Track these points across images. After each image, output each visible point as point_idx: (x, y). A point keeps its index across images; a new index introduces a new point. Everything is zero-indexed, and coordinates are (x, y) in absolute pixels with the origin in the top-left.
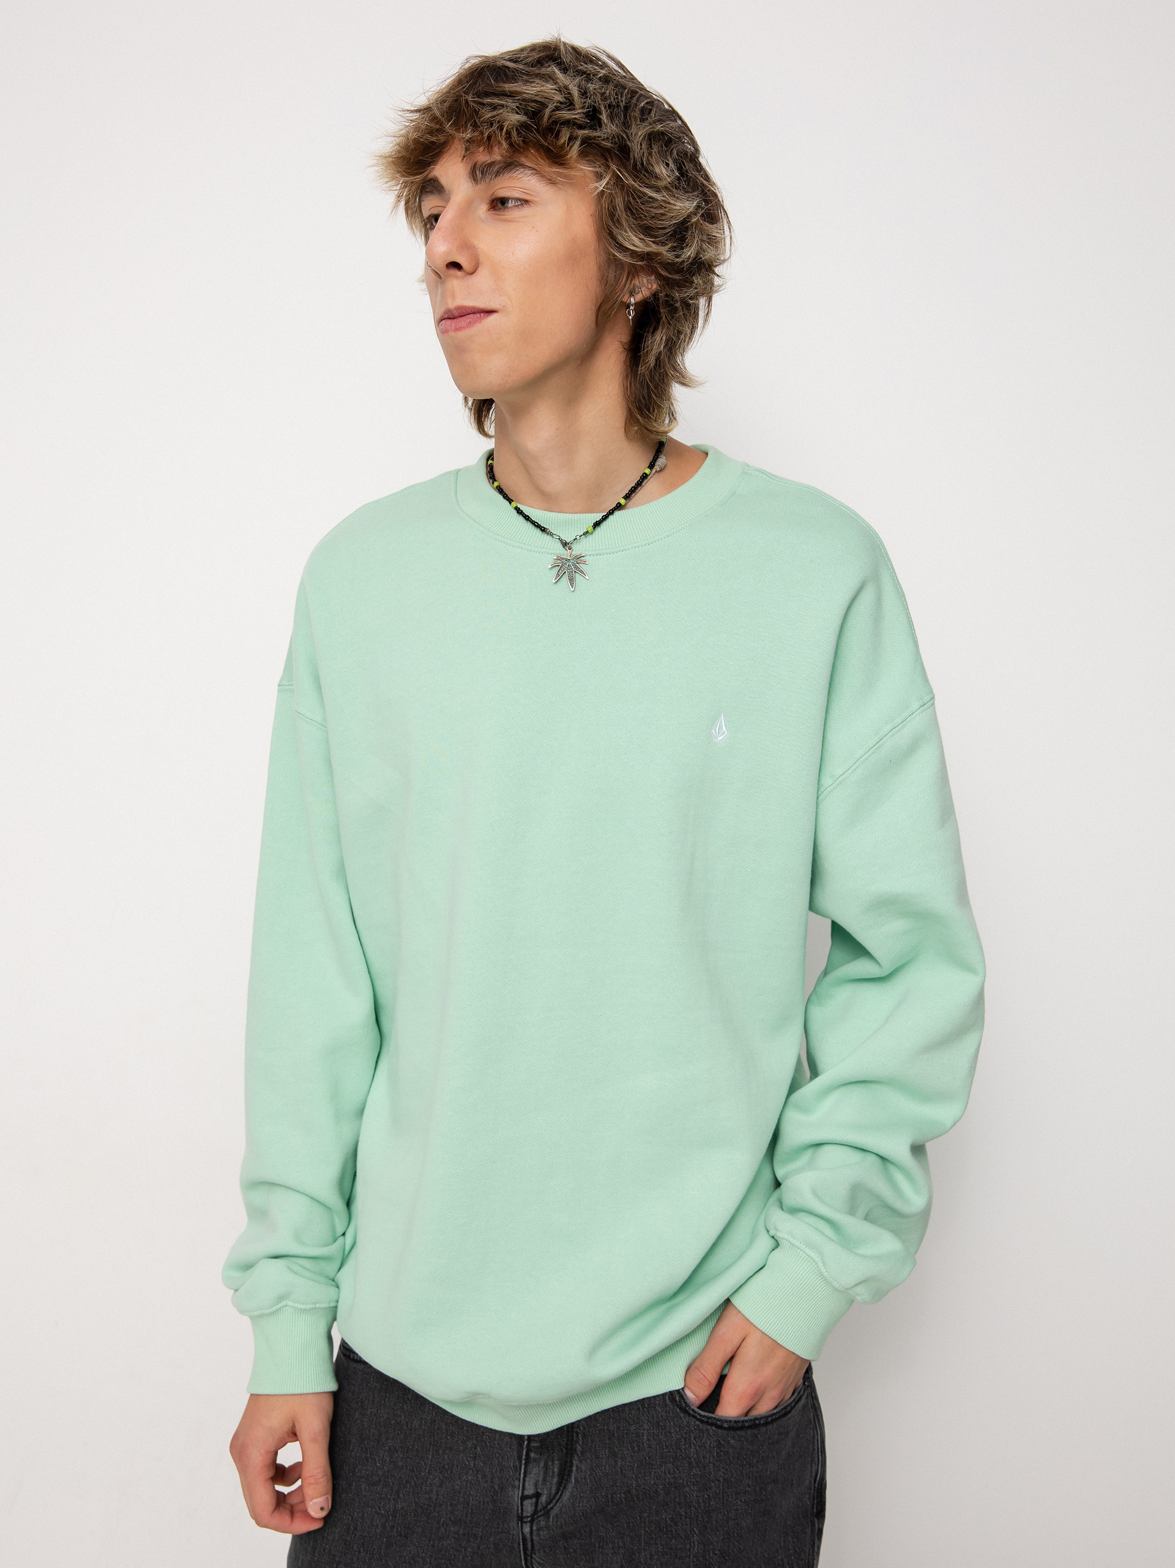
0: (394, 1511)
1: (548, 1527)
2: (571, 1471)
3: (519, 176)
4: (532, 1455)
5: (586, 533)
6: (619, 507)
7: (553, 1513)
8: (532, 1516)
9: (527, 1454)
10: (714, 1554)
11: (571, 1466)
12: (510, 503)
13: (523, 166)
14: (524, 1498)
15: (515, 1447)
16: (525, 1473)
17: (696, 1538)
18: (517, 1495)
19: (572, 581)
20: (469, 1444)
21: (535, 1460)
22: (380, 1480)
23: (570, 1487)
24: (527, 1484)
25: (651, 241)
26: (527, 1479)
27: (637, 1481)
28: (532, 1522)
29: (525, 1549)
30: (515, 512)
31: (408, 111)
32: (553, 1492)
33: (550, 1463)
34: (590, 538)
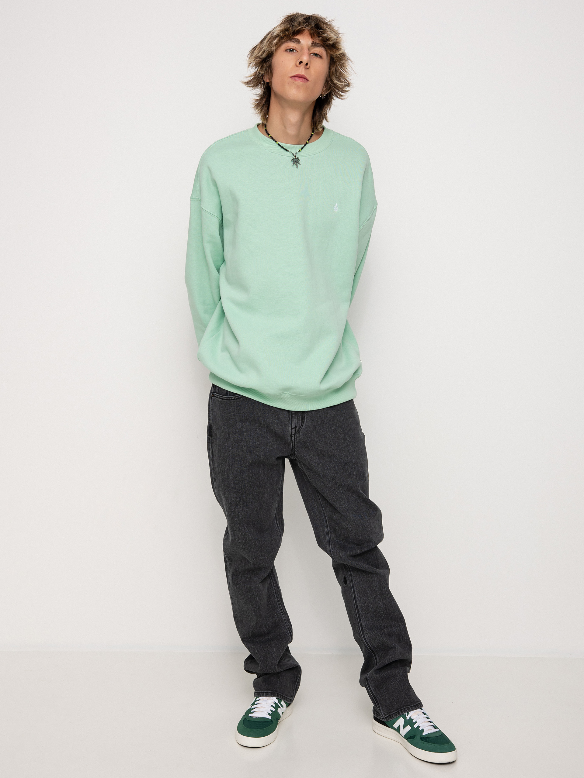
0: (255, 438)
1: (299, 436)
2: (304, 418)
4: (293, 416)
6: (307, 143)
7: (300, 432)
8: (295, 434)
9: (292, 416)
10: (347, 436)
11: (304, 417)
12: (276, 142)
14: (292, 429)
15: (288, 415)
16: (292, 421)
17: (342, 433)
18: (289, 429)
19: (297, 165)
20: (274, 416)
21: (294, 417)
22: (249, 430)
23: (305, 423)
24: (292, 424)
26: (293, 423)
27: (324, 417)
28: (294, 436)
29: (293, 446)
30: (278, 145)
32: (300, 425)
33: (298, 417)
34: (300, 152)
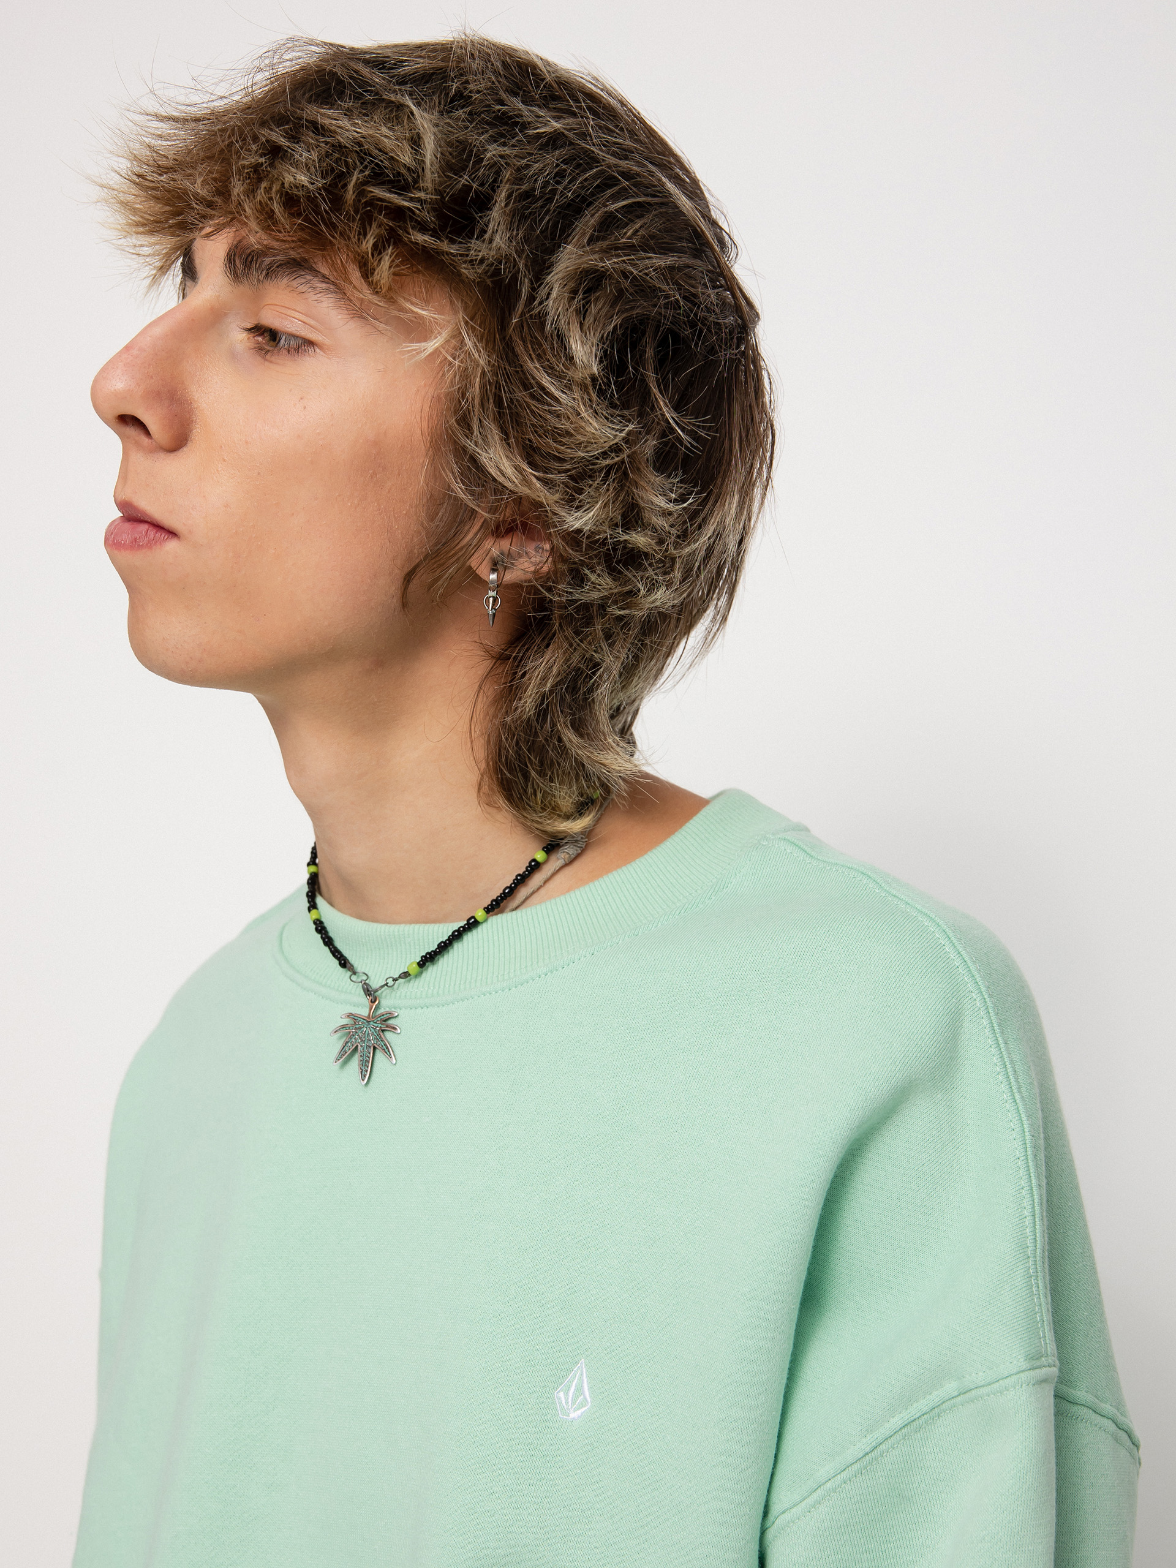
3: (302, 288)
5: (406, 975)
13: (315, 272)
19: (366, 1064)
25: (535, 476)
31: (156, 116)
